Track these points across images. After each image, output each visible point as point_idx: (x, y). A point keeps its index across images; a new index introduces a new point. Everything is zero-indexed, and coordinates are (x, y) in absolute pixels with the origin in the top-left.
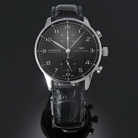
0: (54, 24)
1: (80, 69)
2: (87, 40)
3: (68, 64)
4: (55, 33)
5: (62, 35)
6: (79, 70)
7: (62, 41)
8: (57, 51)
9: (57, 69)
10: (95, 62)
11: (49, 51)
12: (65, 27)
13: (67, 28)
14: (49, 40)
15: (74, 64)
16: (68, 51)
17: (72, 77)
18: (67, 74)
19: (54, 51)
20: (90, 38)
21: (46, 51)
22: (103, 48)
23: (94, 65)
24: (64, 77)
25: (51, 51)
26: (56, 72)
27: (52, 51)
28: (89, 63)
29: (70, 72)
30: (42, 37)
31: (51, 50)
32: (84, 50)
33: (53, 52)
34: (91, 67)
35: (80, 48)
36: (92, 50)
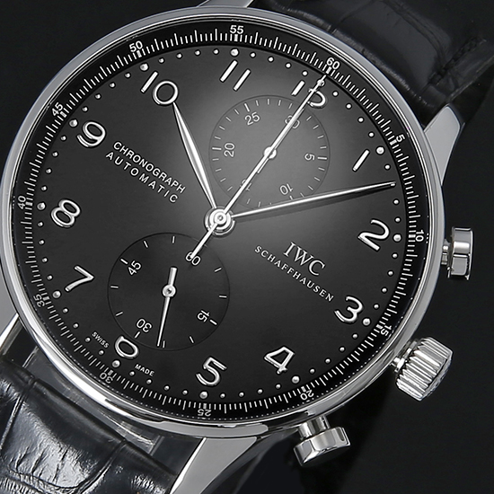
0: (250, 28)
1: (211, 364)
2: (363, 236)
3: (170, 290)
4: (223, 79)
5: (252, 118)
6: (206, 366)
7: (229, 150)
8: (159, 181)
9: (90, 277)
10: (323, 380)
11: (117, 154)
12: (302, 83)
14: (166, 93)
15: (204, 316)
16: (219, 219)
17: (140, 378)
18: (122, 339)
19: (142, 170)
20: (391, 235)
21: (100, 139)
23: (306, 393)
24: (94, 346)
25: (131, 161)
26: (70, 287)
27: (134, 165)
28: (282, 367)
29: (146, 342)
30: (138, 50)
31: (131, 154)
33: (134, 172)
34: (280, 392)
35: (295, 250)
36: (355, 312)
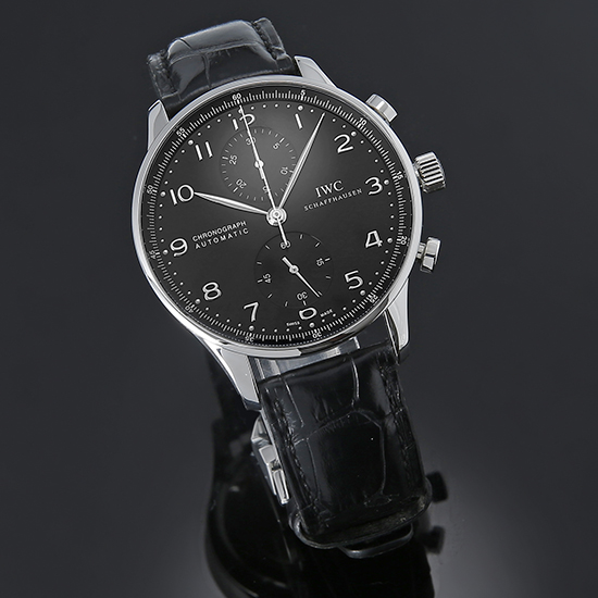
0: (184, 124)
1: (350, 277)
2: (339, 150)
3: (293, 269)
4: (201, 158)
5: (233, 160)
6: (348, 280)
7: (241, 184)
8: (231, 232)
9: (256, 304)
10: (402, 227)
11: (199, 242)
12: (234, 121)
13: (241, 123)
14: (186, 193)
15: (320, 262)
16: (276, 216)
17: (329, 319)
18: (301, 312)
19: (218, 236)
20: (350, 136)
21: (185, 244)
22: (418, 159)
23: (402, 240)
24: (294, 330)
26: (253, 319)
28: (379, 242)
29: (312, 301)
30: (152, 190)
31: (205, 235)
32: (340, 193)
33: (216, 240)
34: (391, 252)
35: (320, 190)
36: (377, 184)
